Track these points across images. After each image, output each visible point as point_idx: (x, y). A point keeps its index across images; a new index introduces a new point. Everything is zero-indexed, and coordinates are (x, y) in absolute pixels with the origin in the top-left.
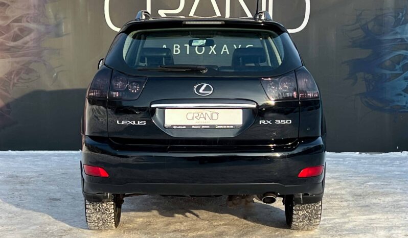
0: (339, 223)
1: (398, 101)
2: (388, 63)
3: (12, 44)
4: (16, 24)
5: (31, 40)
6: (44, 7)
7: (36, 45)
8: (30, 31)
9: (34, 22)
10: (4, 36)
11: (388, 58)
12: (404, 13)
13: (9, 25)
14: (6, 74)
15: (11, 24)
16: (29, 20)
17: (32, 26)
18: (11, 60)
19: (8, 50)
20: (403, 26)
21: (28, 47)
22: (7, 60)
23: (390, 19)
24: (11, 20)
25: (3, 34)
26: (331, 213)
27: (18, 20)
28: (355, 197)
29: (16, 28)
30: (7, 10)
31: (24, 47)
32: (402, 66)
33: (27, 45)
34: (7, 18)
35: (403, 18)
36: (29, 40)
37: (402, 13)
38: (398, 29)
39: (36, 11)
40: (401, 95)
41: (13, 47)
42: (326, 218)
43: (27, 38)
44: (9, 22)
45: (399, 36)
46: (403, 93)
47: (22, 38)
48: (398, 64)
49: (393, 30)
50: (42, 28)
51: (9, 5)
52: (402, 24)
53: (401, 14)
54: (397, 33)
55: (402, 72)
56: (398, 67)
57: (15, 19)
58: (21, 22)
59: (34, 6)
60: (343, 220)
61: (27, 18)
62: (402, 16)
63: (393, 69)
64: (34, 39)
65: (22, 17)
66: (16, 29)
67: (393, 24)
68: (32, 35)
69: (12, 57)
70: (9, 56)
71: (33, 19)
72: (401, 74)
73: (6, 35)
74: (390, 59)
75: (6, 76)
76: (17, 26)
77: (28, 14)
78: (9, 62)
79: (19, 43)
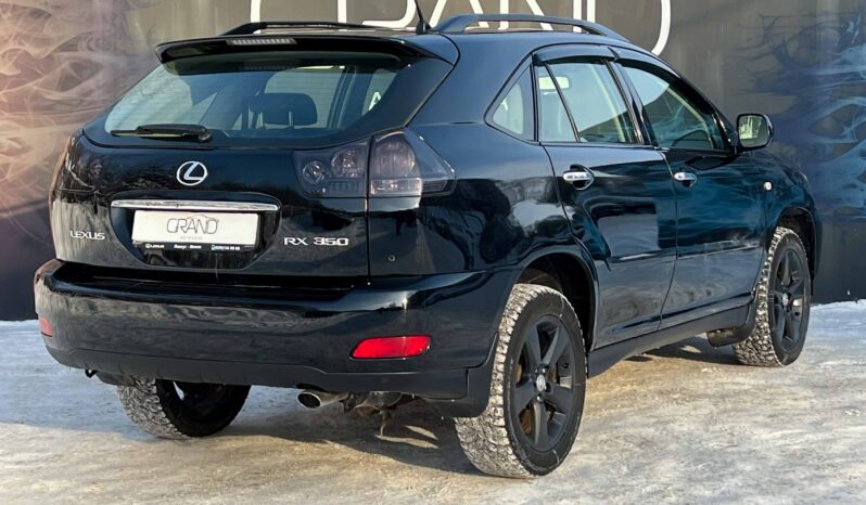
0: (817, 442)
1: (849, 200)
2: (828, 124)
3: (56, 96)
4: (65, 54)
5: (98, 87)
6: (125, 17)
7: (107, 96)
8: (94, 68)
9: (104, 49)
10: (41, 80)
11: (828, 112)
12: (858, 23)
13: (50, 57)
14: (45, 160)
15: (56, 55)
16: (92, 45)
17: (99, 57)
18: (55, 129)
19: (49, 108)
20: (858, 47)
21: (91, 103)
22: (48, 129)
23: (831, 34)
24: (55, 46)
25: (39, 76)
26: (788, 422)
27: (68, 47)
28: (817, 390)
29: (65, 61)
30: (46, 26)
31: (82, 101)
32: (857, 128)
33: (89, 99)
34: (46, 41)
35: (857, 33)
36: (93, 87)
37: (855, 22)
38: (848, 55)
39: (109, 27)
40: (854, 186)
41: (59, 102)
42: (786, 432)
43: (90, 83)
44: (51, 49)
45: (848, 69)
46: (858, 183)
47: (80, 83)
48: (849, 125)
49: (838, 57)
50: (121, 62)
51: (50, 15)
52: (854, 45)
53: (852, 24)
54: (844, 63)
55: (856, 141)
56: (847, 131)
57: (64, 44)
58: (76, 51)
59: (104, 17)
60: (820, 436)
61: (89, 41)
62: (855, 30)
63: (837, 134)
64: (104, 85)
65: (78, 38)
66: (66, 65)
67: (836, 44)
68: (101, 77)
69: (57, 124)
70: (53, 121)
71: (101, 42)
72: (855, 145)
73: (46, 77)
74: (831, 115)
75: (47, 163)
76: (68, 58)
77: (91, 33)
78: (51, 134)
79: (72, 93)
